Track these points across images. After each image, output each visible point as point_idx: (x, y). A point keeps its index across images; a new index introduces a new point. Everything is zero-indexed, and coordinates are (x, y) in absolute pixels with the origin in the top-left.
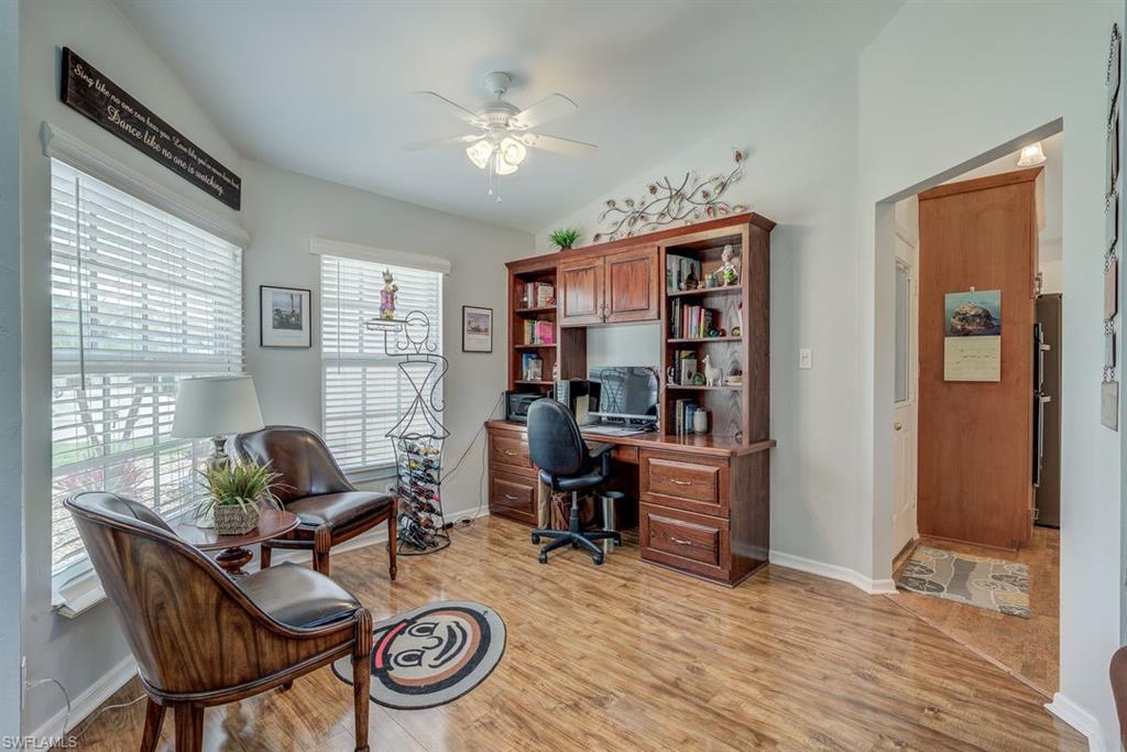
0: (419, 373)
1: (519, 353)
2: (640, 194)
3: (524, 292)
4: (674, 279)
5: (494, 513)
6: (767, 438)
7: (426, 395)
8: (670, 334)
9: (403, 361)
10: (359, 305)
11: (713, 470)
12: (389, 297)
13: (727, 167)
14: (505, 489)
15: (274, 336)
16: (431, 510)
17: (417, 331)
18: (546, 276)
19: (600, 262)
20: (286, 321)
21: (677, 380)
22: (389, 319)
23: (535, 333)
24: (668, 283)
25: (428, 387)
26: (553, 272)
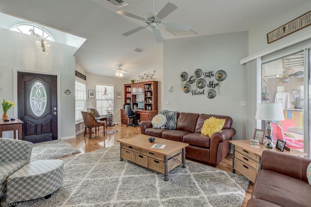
0: (110, 102)
1: (126, 99)
2: (143, 75)
3: (127, 89)
4: (146, 88)
5: (122, 123)
6: (157, 110)
7: (111, 105)
8: (145, 96)
9: (108, 100)
10: (101, 92)
11: (148, 114)
12: (106, 91)
13: (153, 73)
14: (123, 119)
15: (90, 97)
16: (112, 121)
17: (110, 96)
18: (130, 87)
19: (136, 85)
20: (92, 94)
21: (146, 102)
22: (106, 94)
23: (129, 95)
24: (145, 89)
25: (111, 104)
26: (131, 86)
